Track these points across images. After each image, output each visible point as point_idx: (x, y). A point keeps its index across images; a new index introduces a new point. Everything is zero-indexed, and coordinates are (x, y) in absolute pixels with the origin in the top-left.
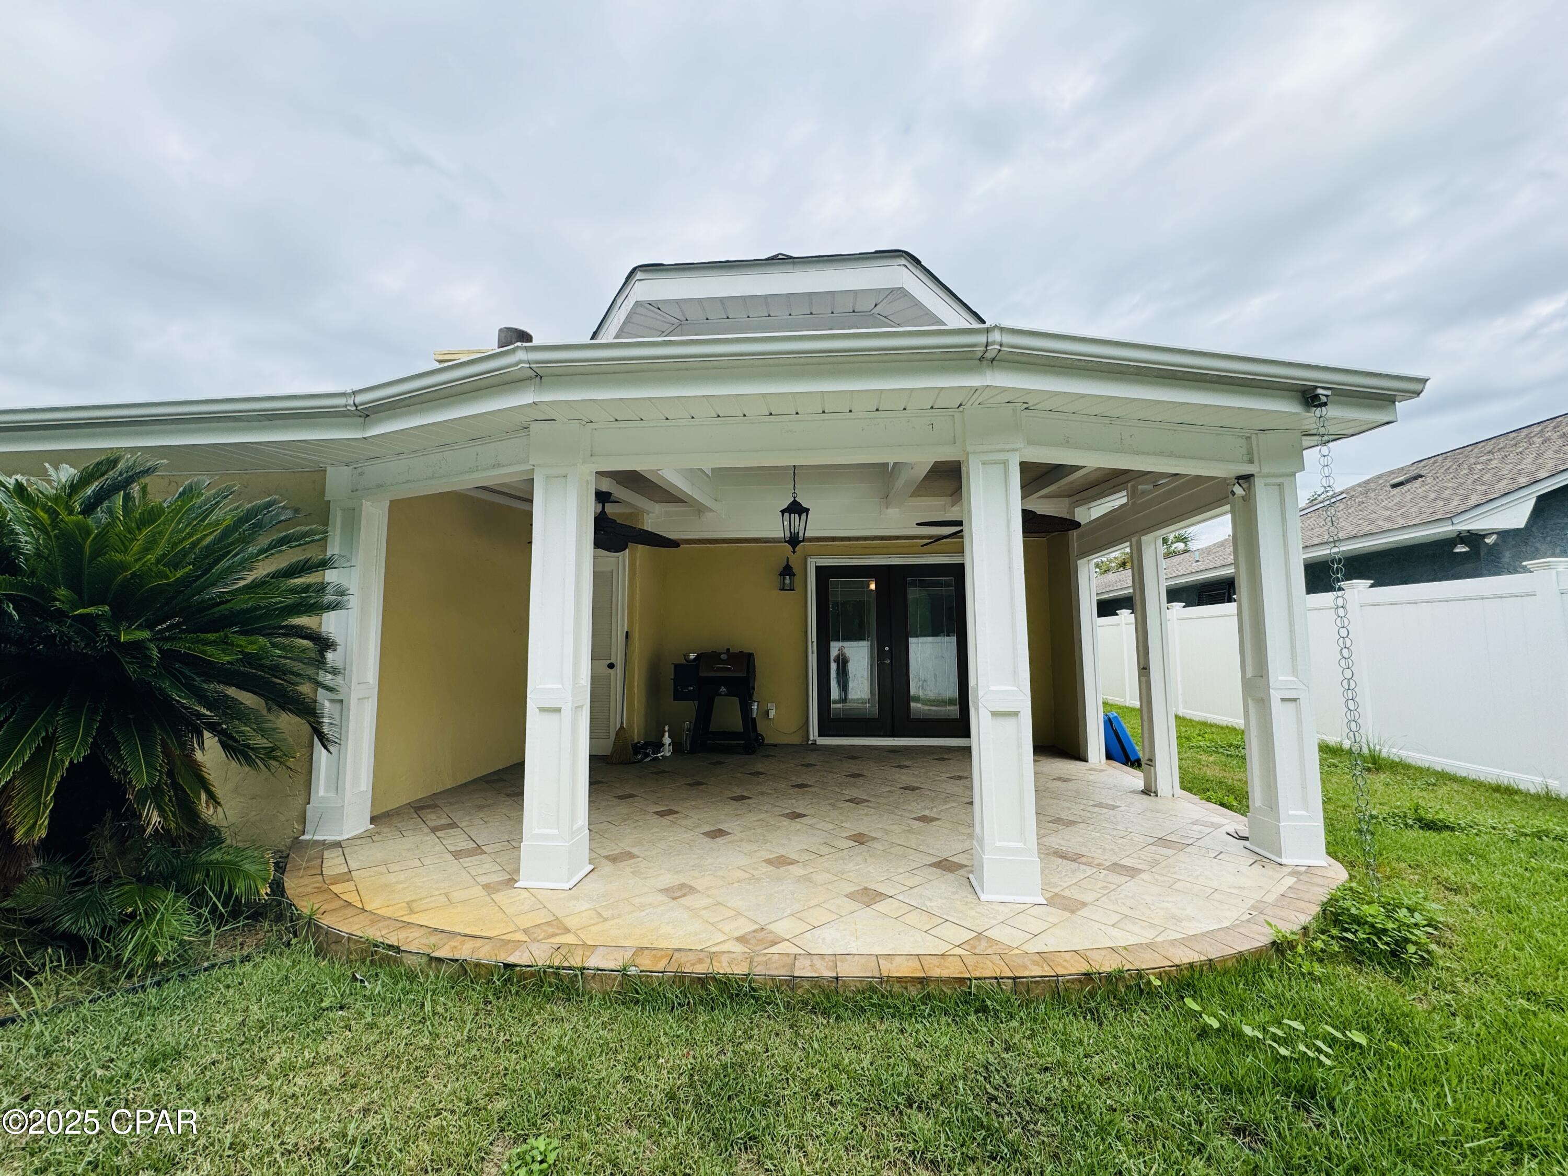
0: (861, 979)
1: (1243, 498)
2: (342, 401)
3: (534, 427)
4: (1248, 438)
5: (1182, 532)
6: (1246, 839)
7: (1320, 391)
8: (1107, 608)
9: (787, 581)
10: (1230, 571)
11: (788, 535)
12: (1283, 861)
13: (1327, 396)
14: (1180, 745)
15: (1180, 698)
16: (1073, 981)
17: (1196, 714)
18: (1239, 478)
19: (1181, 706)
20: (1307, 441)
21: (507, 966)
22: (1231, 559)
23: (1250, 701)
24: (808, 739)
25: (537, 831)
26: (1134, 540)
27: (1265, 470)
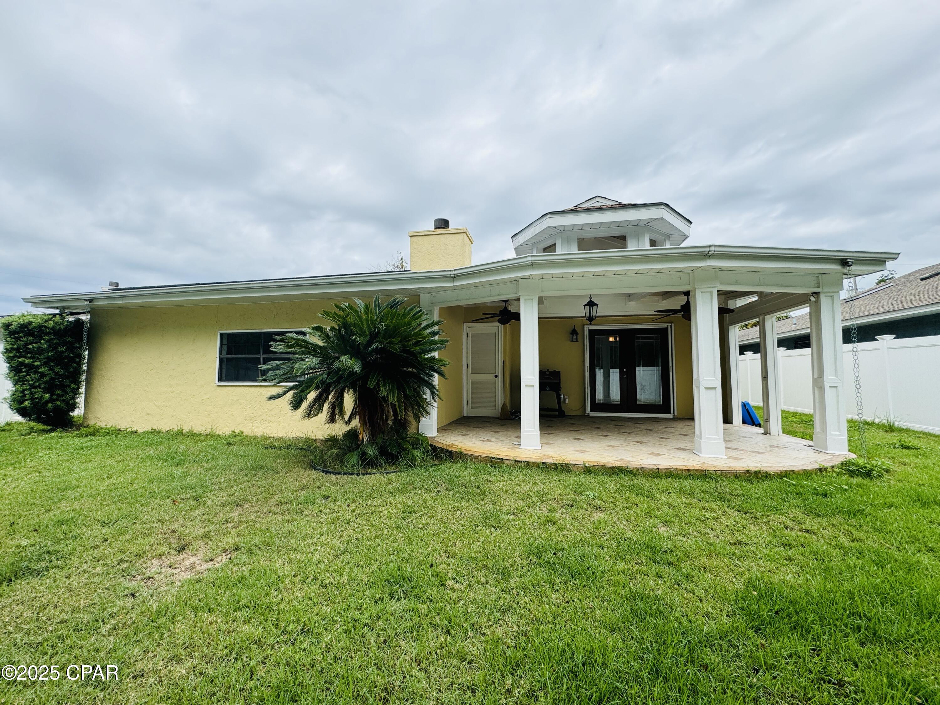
0: (667, 469)
1: (815, 302)
2: (449, 273)
3: (520, 280)
4: (818, 277)
5: (788, 314)
6: (812, 446)
7: (848, 260)
8: (743, 349)
9: (575, 337)
10: (808, 331)
11: (588, 315)
12: (828, 452)
13: (852, 262)
14: (783, 421)
15: (782, 400)
16: (742, 473)
17: (792, 409)
18: (813, 293)
19: (782, 404)
20: (844, 276)
21: (543, 463)
22: (808, 325)
23: (816, 388)
24: (585, 412)
25: (526, 429)
26: (761, 317)
27: (825, 290)
